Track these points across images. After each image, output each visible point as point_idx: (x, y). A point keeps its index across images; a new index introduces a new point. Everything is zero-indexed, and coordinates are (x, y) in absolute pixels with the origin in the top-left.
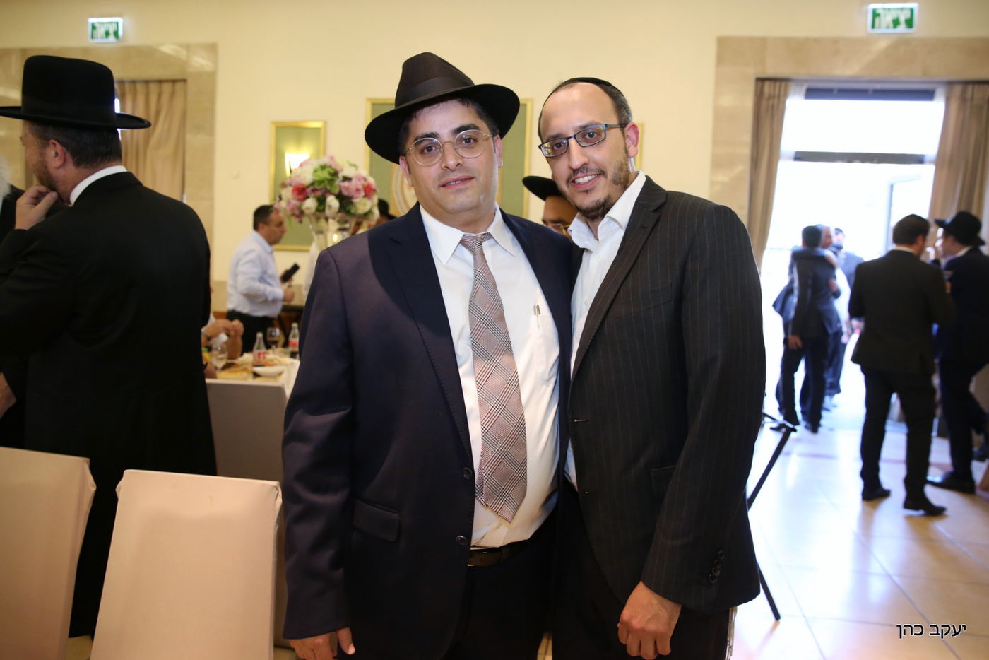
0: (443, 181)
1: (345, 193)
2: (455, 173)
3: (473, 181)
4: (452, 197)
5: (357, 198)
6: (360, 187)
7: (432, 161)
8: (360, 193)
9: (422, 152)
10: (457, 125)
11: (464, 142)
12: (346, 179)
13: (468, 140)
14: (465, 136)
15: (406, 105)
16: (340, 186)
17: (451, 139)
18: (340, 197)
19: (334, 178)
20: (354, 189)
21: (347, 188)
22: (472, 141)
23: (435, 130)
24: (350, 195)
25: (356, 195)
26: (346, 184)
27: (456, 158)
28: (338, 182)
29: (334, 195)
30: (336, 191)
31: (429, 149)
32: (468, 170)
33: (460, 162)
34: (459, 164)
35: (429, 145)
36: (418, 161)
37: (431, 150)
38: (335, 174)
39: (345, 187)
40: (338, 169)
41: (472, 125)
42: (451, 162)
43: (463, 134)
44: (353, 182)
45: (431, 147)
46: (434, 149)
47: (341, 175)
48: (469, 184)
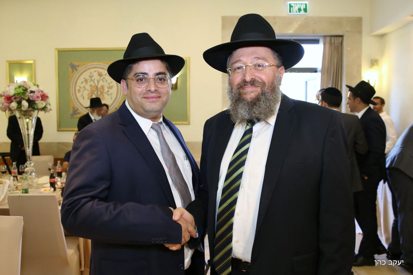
0: (145, 96)
1: (31, 99)
2: (153, 94)
3: (161, 98)
4: (149, 104)
5: (38, 101)
6: (39, 95)
7: (142, 86)
8: (39, 99)
9: (138, 81)
10: (158, 71)
11: (159, 80)
12: (32, 92)
13: (161, 79)
14: (160, 78)
15: (129, 58)
16: (28, 96)
17: (154, 77)
18: (29, 101)
19: (25, 92)
20: (36, 97)
21: (32, 97)
22: (163, 80)
23: (146, 72)
24: (34, 100)
25: (37, 100)
26: (32, 94)
27: (155, 87)
28: (28, 94)
29: (26, 100)
30: (27, 98)
31: (141, 80)
32: (159, 93)
33: (157, 89)
34: (156, 90)
35: (141, 78)
36: (133, 84)
37: (142, 80)
38: (26, 90)
39: (31, 96)
40: (28, 87)
41: (164, 72)
42: (153, 89)
43: (160, 76)
44: (36, 93)
45: (142, 79)
46: (144, 80)
47: (29, 91)
48: (158, 99)
